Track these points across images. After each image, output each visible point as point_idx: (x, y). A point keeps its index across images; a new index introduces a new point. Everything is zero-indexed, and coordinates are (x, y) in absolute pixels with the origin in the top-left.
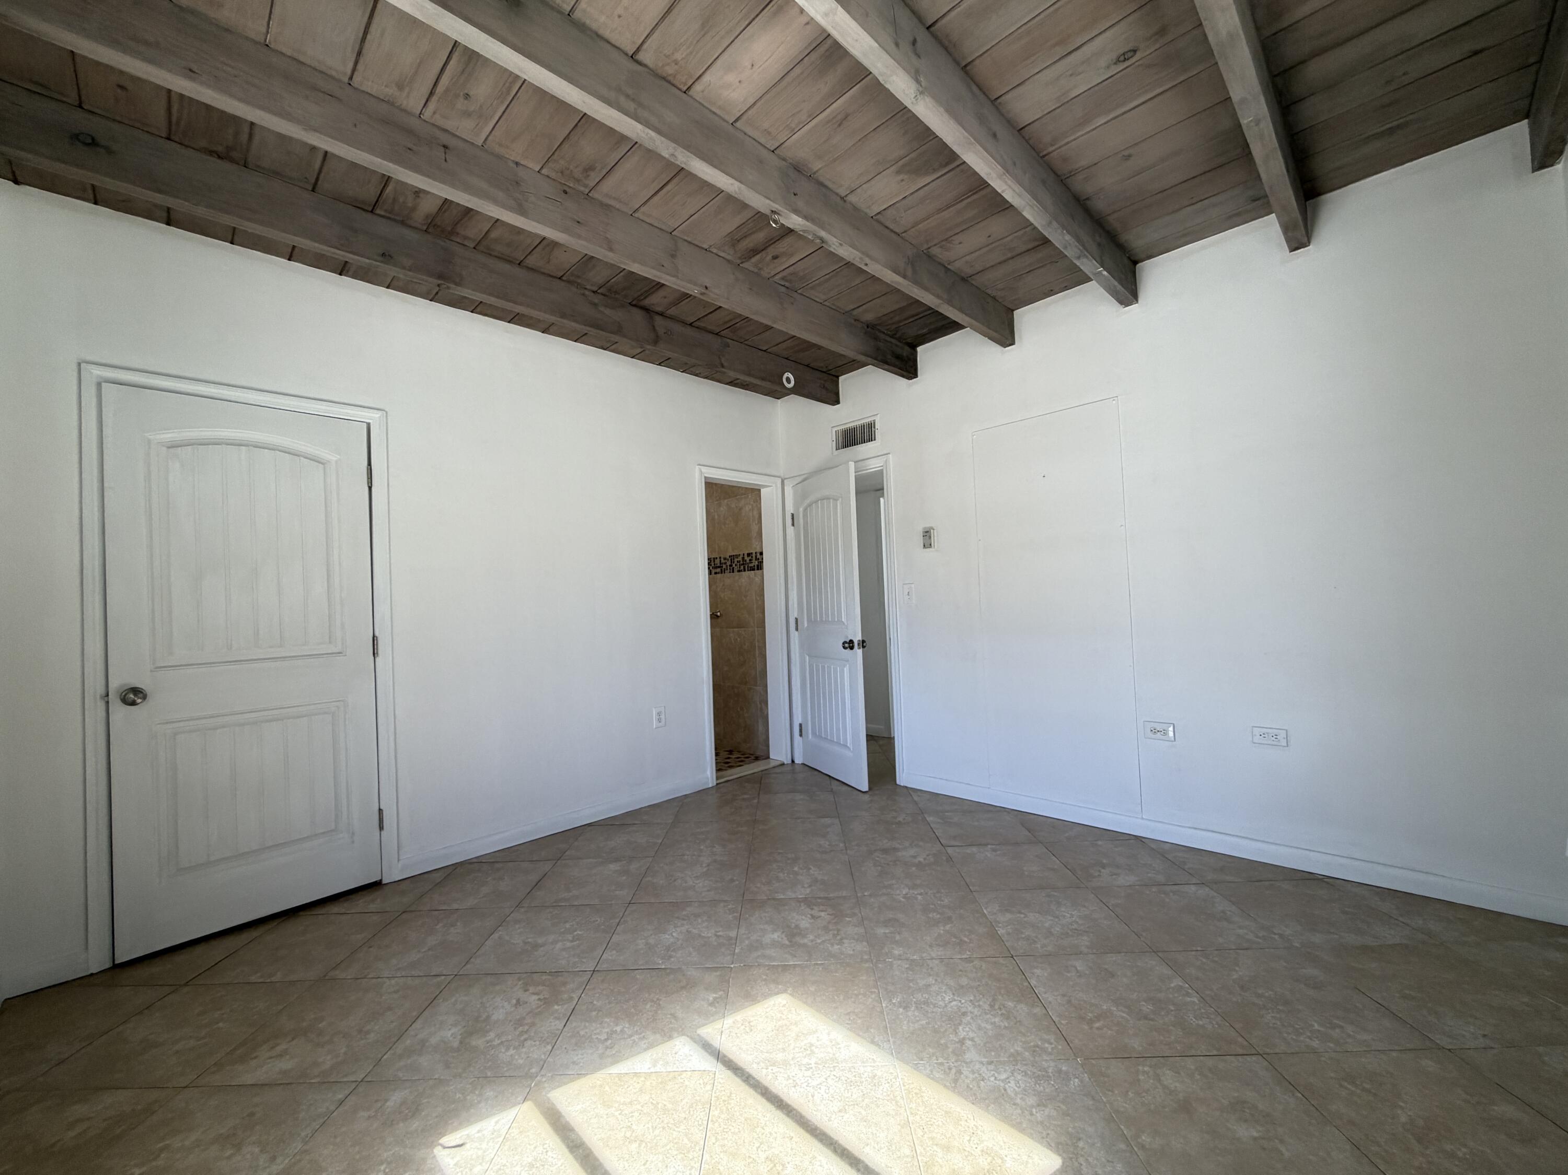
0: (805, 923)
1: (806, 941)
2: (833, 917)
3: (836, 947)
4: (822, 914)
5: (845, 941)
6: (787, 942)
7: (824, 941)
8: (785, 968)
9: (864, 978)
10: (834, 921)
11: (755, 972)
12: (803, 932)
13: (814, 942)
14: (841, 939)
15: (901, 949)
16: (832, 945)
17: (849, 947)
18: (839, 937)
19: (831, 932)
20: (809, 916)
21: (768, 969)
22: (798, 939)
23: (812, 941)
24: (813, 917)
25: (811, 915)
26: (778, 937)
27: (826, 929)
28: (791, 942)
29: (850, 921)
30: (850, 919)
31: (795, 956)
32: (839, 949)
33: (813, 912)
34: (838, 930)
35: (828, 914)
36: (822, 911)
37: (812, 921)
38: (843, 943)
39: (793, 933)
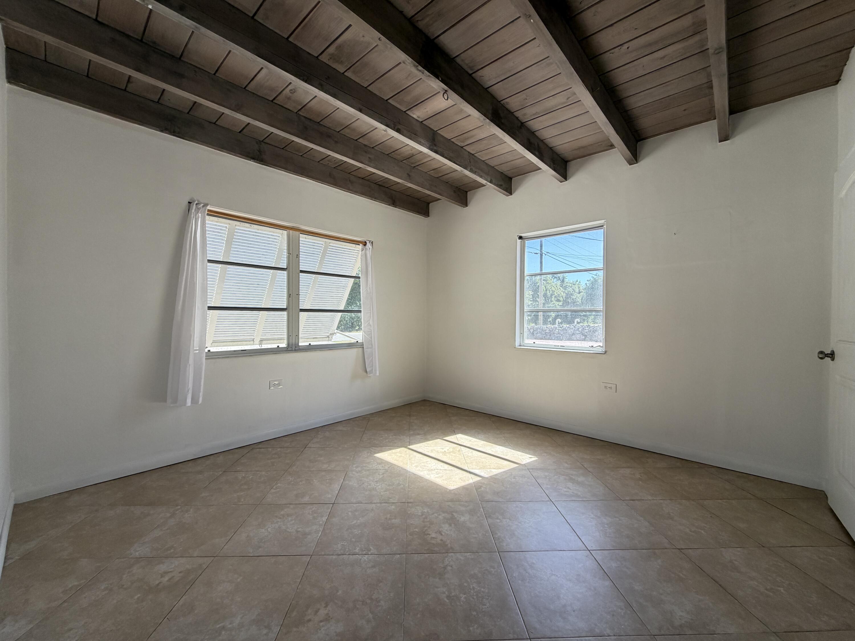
0: (446, 528)
1: (443, 515)
2: (426, 533)
3: (426, 511)
4: (434, 535)
5: (420, 514)
6: (454, 514)
7: (433, 514)
8: (452, 501)
9: (413, 495)
10: (425, 529)
11: (467, 498)
12: (446, 521)
13: (439, 513)
14: (422, 515)
15: (390, 509)
16: (428, 512)
17: (418, 510)
18: (424, 516)
19: (428, 520)
20: (443, 534)
21: (460, 500)
22: (448, 516)
23: (440, 515)
24: (440, 533)
25: (442, 534)
26: (460, 518)
27: (431, 523)
28: (452, 515)
29: (415, 528)
30: (415, 530)
31: (448, 506)
32: (424, 509)
33: (440, 537)
34: (423, 522)
35: (430, 535)
36: (434, 538)
37: (440, 529)
38: (421, 513)
39: (452, 521)
